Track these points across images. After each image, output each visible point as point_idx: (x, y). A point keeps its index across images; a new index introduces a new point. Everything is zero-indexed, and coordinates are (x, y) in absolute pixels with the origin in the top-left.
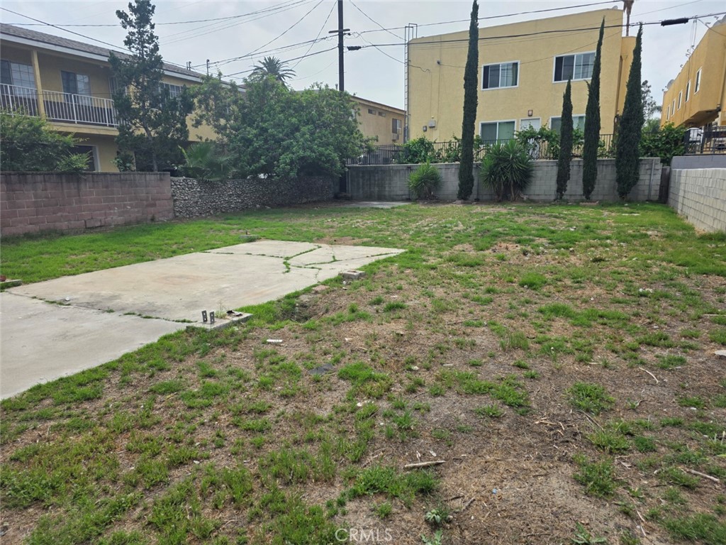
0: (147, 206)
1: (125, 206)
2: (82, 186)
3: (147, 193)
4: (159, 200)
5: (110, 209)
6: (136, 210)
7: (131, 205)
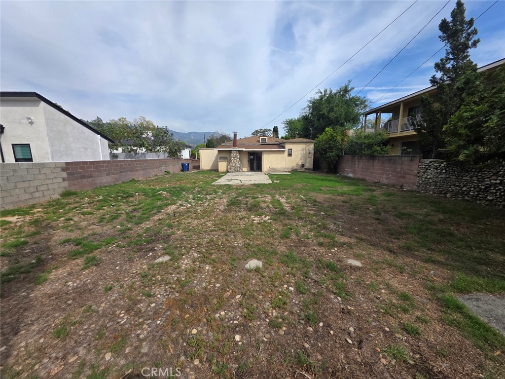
0: (400, 177)
1: (389, 174)
2: (375, 161)
3: (401, 169)
4: (408, 174)
5: (383, 174)
6: (394, 178)
7: (392, 175)
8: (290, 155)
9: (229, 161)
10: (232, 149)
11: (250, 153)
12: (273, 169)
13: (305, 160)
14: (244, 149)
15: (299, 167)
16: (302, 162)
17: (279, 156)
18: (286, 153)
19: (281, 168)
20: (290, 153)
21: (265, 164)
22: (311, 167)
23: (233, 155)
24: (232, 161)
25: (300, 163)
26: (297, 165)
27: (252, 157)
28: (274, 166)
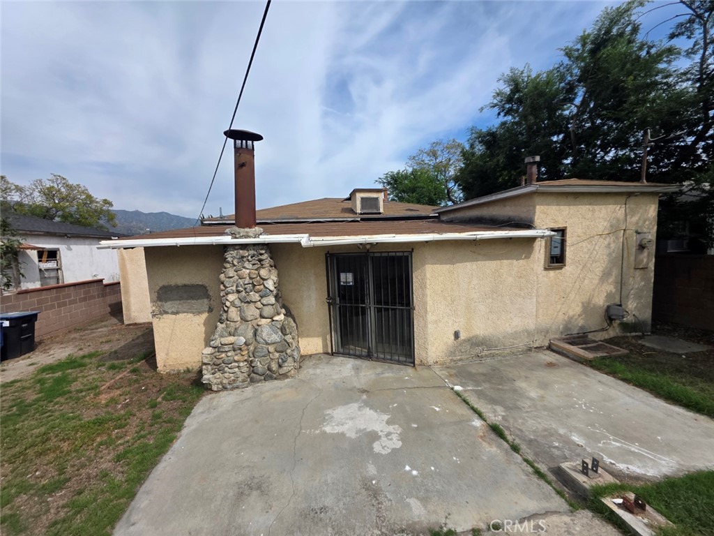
8: (557, 260)
9: (217, 313)
10: (227, 239)
11: (337, 259)
12: (475, 342)
13: (621, 283)
14: (304, 240)
15: (595, 322)
16: (609, 296)
17: (507, 269)
18: (540, 252)
19: (515, 335)
20: (557, 252)
21: (430, 317)
22: (647, 315)
23: (236, 273)
24: (233, 313)
25: (600, 301)
26: (587, 308)
27: (347, 278)
28: (481, 329)
